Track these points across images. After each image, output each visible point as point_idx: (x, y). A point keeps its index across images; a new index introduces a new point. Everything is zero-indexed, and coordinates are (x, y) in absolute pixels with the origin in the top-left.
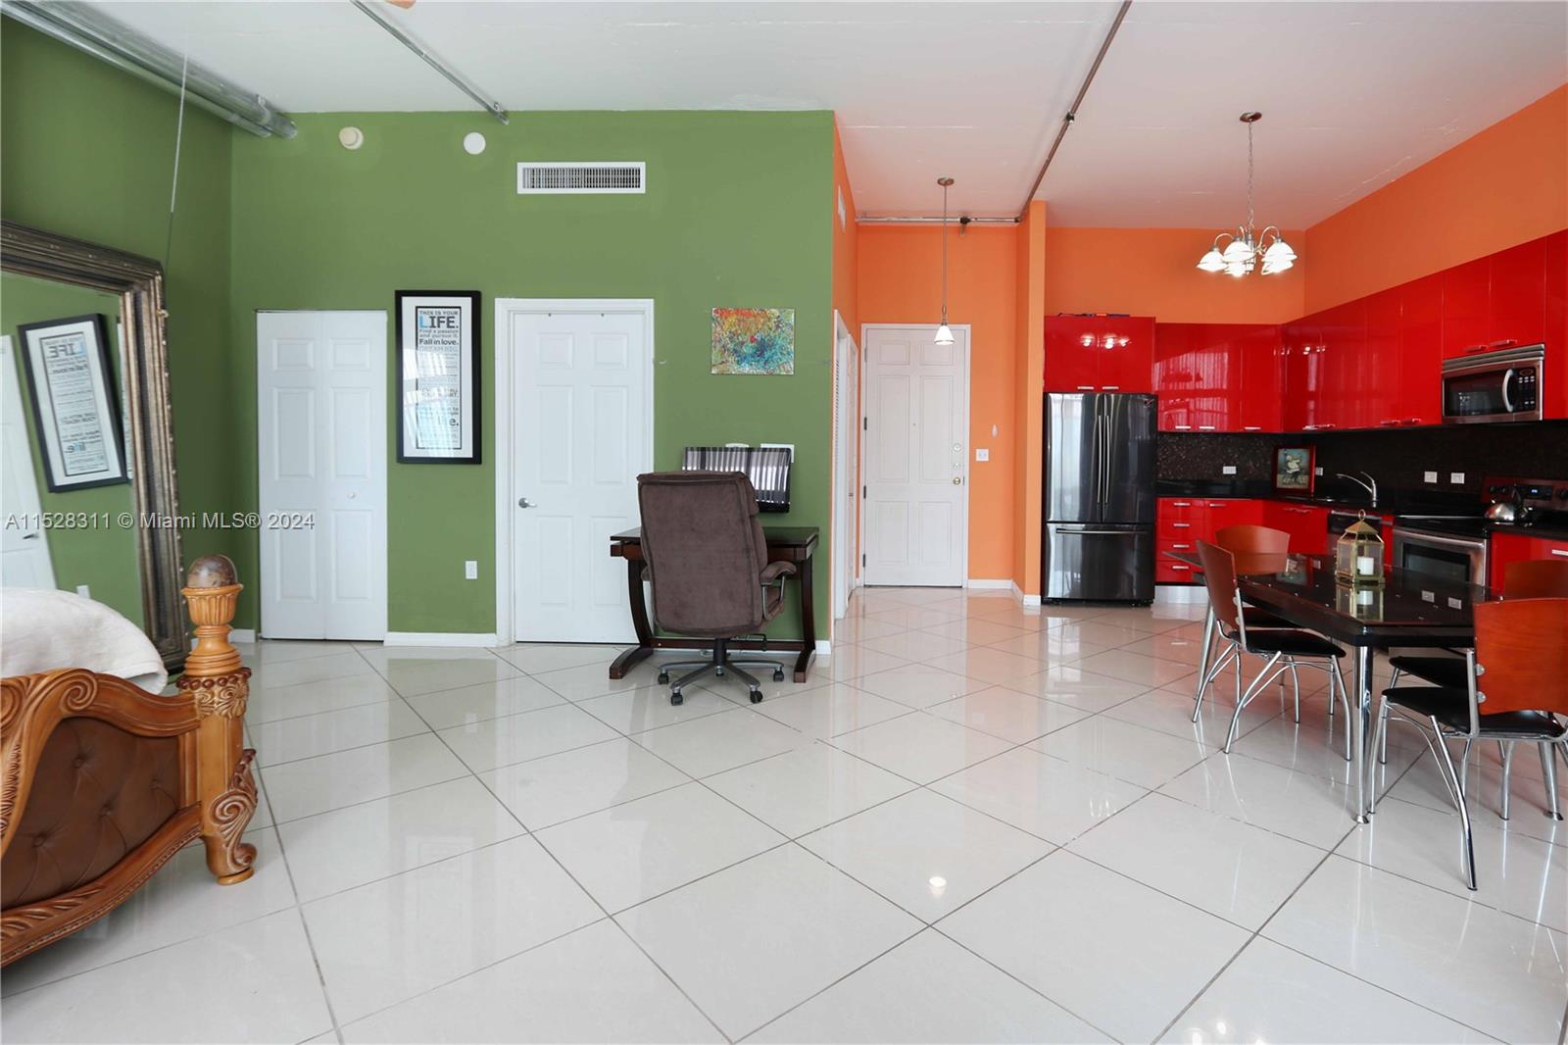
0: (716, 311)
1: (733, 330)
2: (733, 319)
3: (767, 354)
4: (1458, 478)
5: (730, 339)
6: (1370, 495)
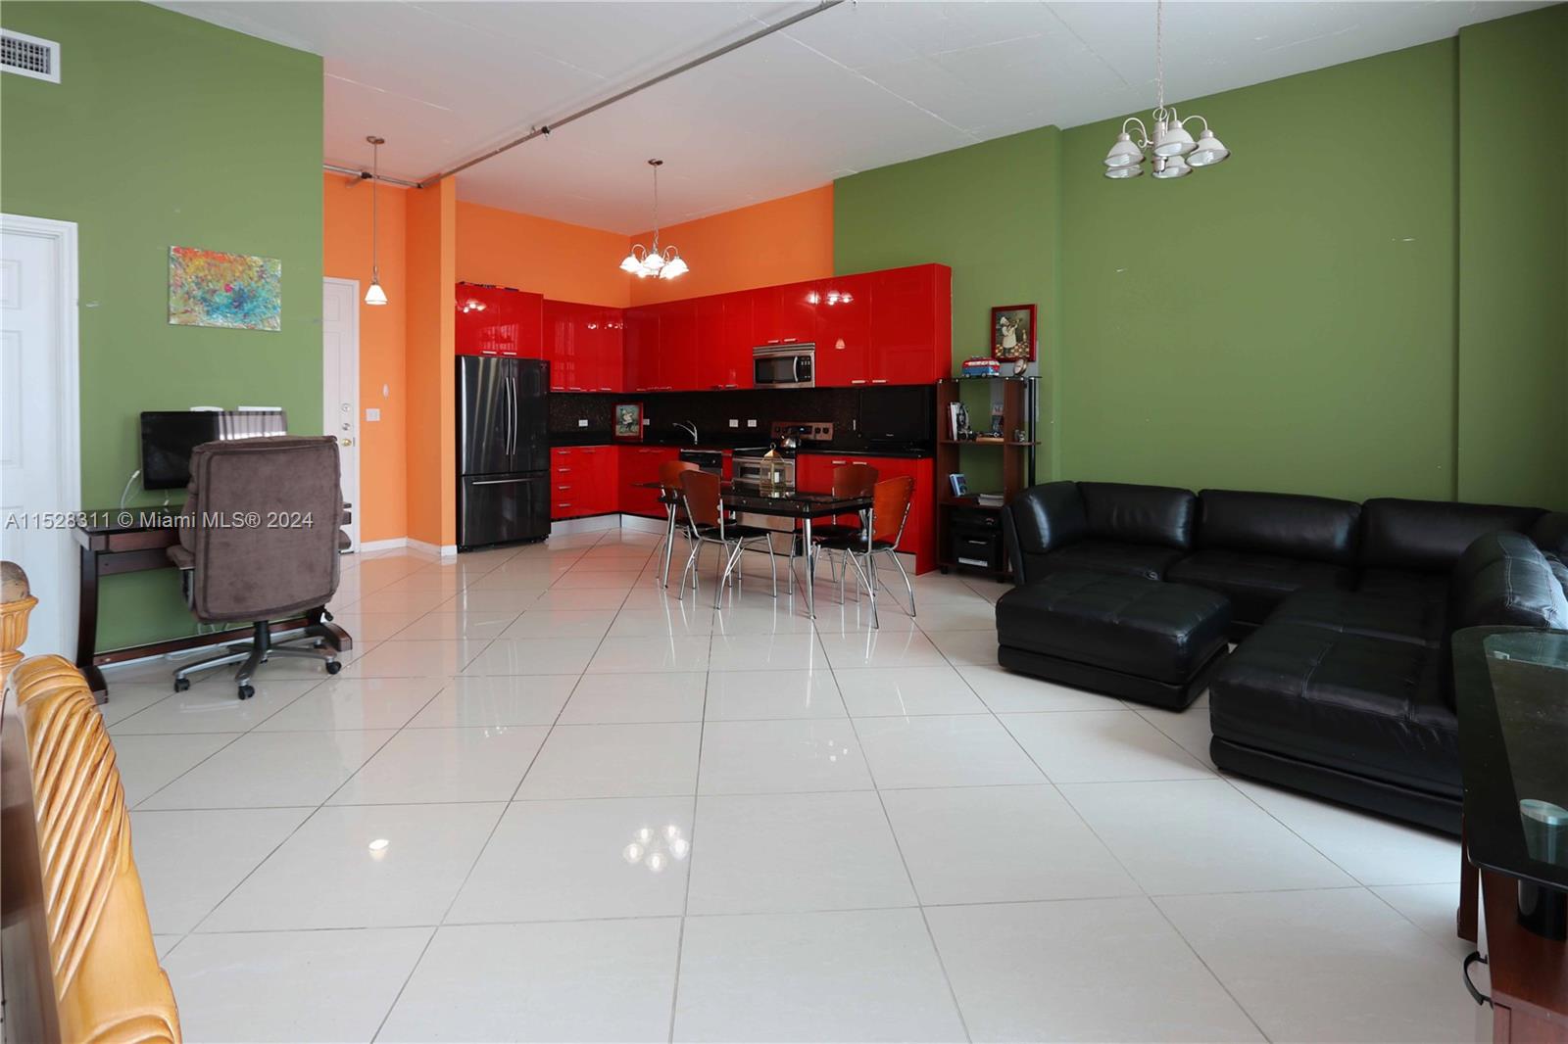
0: (175, 250)
1: (201, 274)
2: (201, 262)
3: (247, 307)
4: (752, 423)
5: (197, 284)
6: (694, 438)
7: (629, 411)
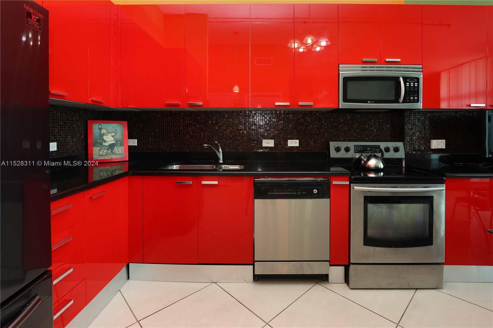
4: (293, 143)
7: (110, 131)
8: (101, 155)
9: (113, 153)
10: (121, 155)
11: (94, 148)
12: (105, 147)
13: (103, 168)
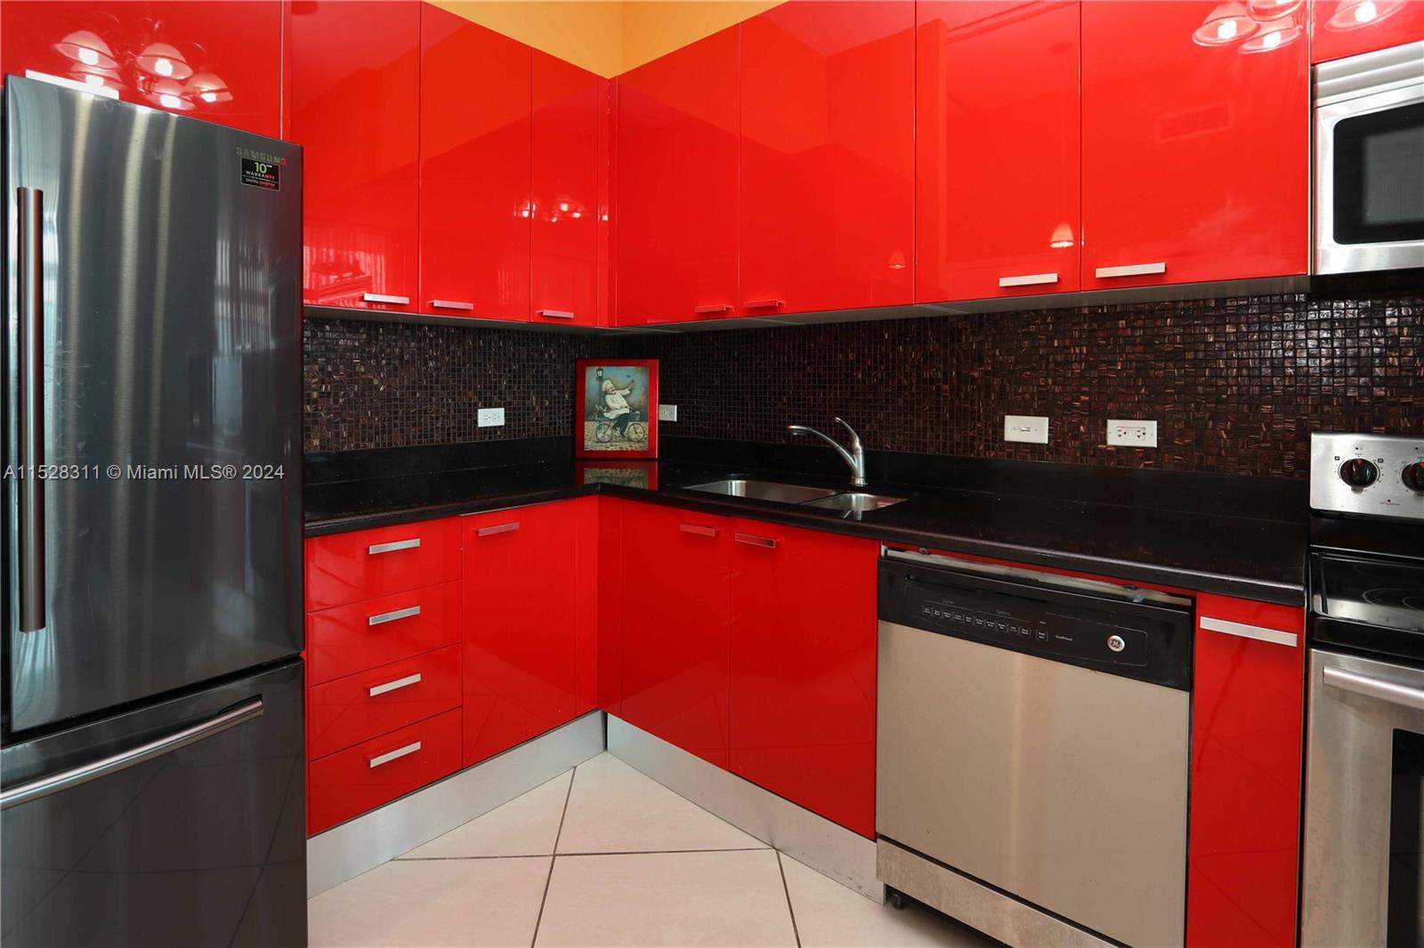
7: (619, 385)
8: (599, 441)
9: (624, 437)
10: (641, 444)
11: (586, 423)
12: (608, 423)
13: (604, 471)
